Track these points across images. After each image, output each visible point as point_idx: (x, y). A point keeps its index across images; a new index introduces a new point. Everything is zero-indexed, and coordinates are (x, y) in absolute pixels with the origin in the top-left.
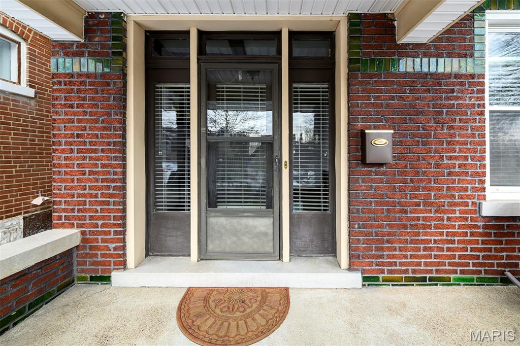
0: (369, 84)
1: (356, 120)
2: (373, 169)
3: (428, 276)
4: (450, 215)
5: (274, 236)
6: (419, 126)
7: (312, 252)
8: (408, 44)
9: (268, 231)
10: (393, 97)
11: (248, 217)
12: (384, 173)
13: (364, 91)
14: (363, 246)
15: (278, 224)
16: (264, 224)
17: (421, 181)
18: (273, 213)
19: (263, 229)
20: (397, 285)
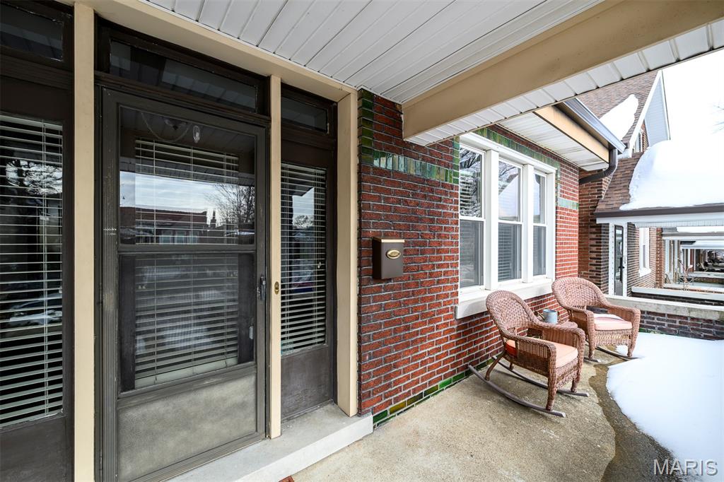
0: (379, 182)
1: (367, 225)
2: (383, 284)
3: (423, 391)
4: (438, 324)
5: (256, 404)
6: (418, 234)
7: (306, 406)
8: (412, 144)
9: (246, 399)
10: (400, 200)
11: (211, 385)
12: (392, 288)
13: (376, 189)
14: (374, 379)
15: (264, 382)
16: (240, 389)
17: (420, 292)
18: (256, 367)
19: (238, 398)
20: (402, 412)
